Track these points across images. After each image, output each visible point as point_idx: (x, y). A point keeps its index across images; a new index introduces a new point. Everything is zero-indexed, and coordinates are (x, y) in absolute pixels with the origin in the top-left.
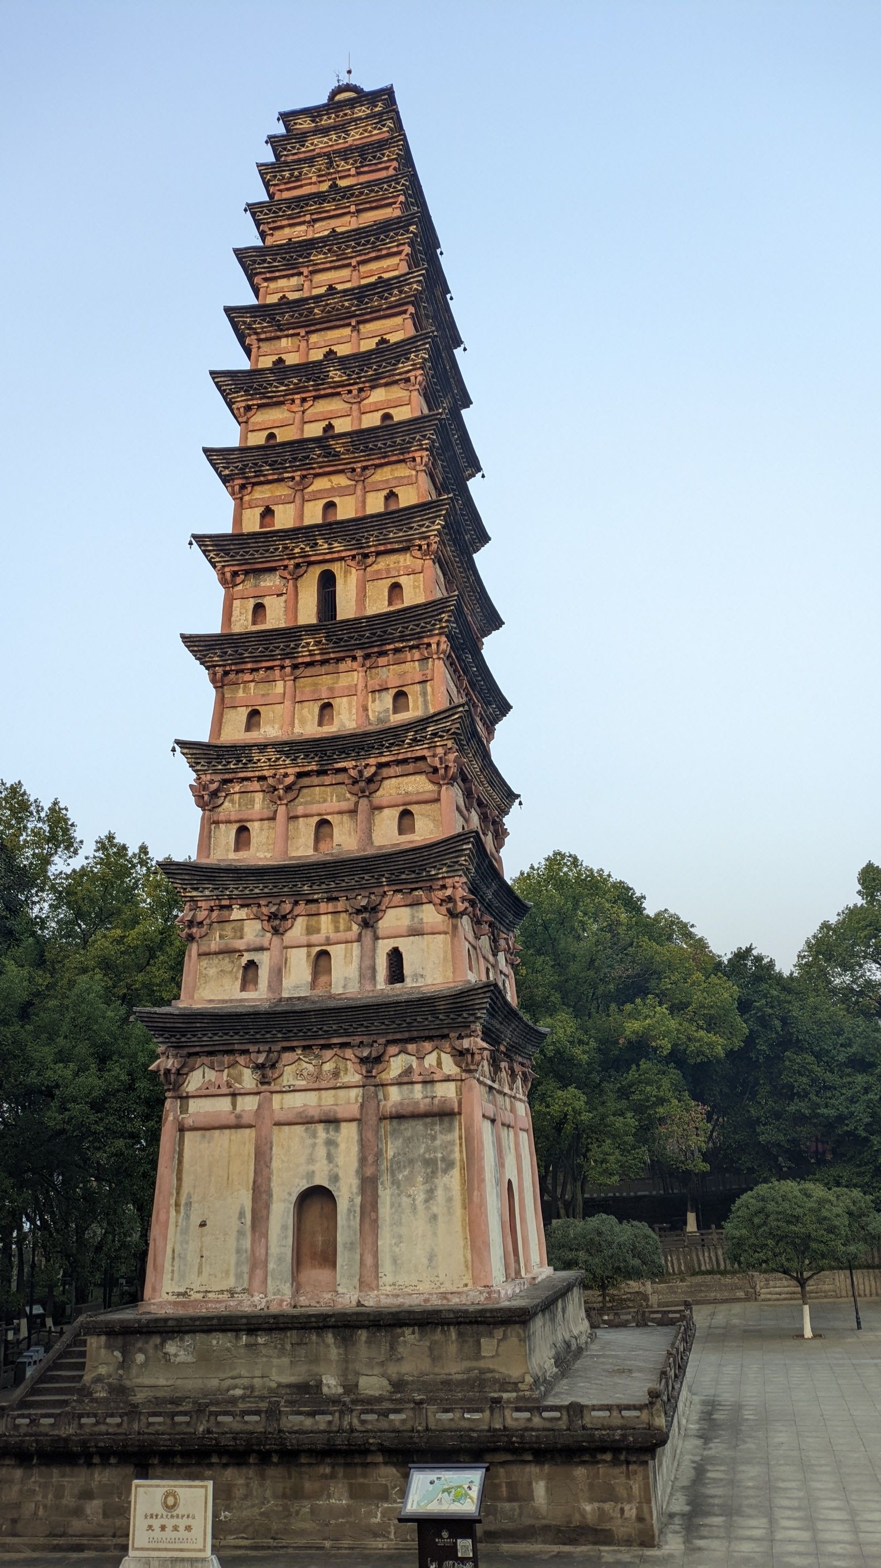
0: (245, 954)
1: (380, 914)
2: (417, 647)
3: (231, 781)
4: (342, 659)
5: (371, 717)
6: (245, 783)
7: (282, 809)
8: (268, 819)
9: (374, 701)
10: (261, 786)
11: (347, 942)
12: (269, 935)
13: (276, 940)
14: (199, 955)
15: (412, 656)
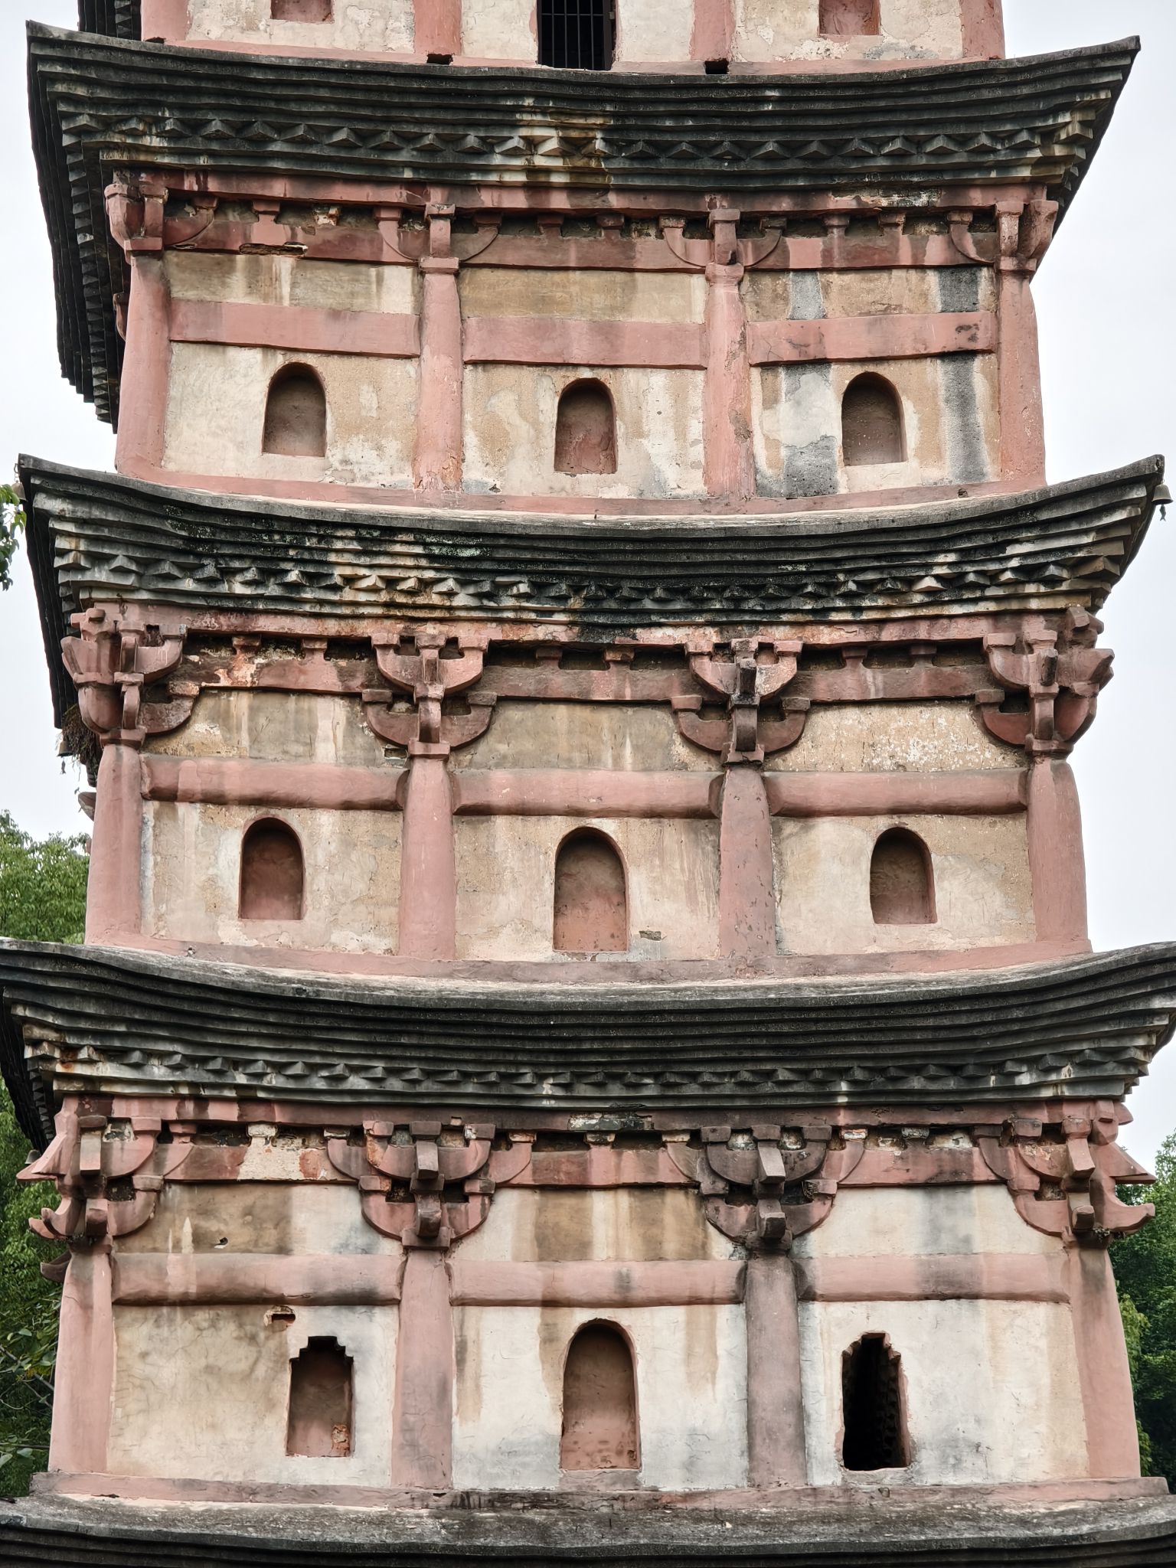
0: (300, 1312)
1: (817, 1209)
2: (938, 217)
3: (219, 640)
4: (651, 219)
5: (762, 461)
6: (276, 656)
7: (427, 778)
8: (377, 806)
9: (770, 401)
10: (342, 674)
11: (693, 1301)
12: (390, 1250)
13: (423, 1269)
14: (120, 1303)
15: (919, 249)
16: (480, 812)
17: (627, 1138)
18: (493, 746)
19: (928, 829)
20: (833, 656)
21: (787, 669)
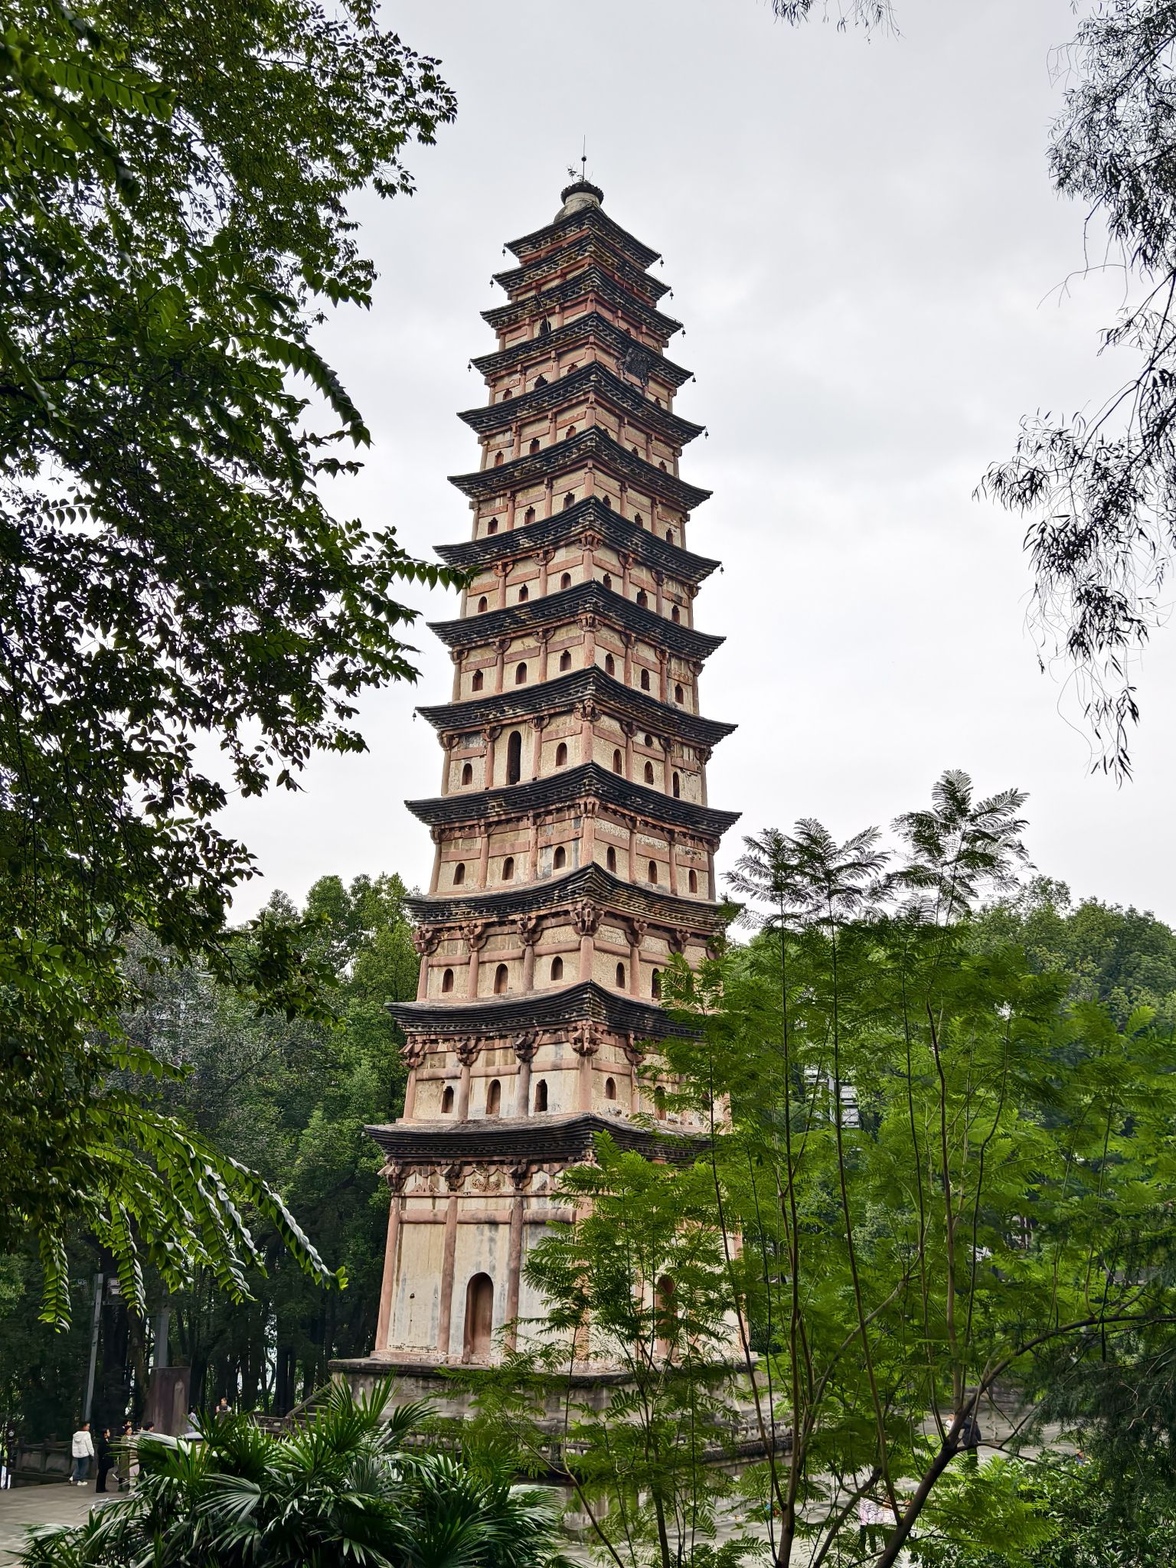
0: (446, 1081)
1: (534, 1051)
2: (572, 806)
3: (440, 930)
4: (520, 818)
5: (538, 872)
6: (450, 932)
7: (474, 956)
8: (465, 964)
9: (541, 857)
10: (460, 935)
11: (512, 1074)
12: (461, 1066)
13: (466, 1070)
14: (416, 1081)
15: (569, 815)
16: (484, 963)
17: (502, 1037)
18: (488, 947)
19: (563, 956)
20: (545, 917)
21: (534, 922)
